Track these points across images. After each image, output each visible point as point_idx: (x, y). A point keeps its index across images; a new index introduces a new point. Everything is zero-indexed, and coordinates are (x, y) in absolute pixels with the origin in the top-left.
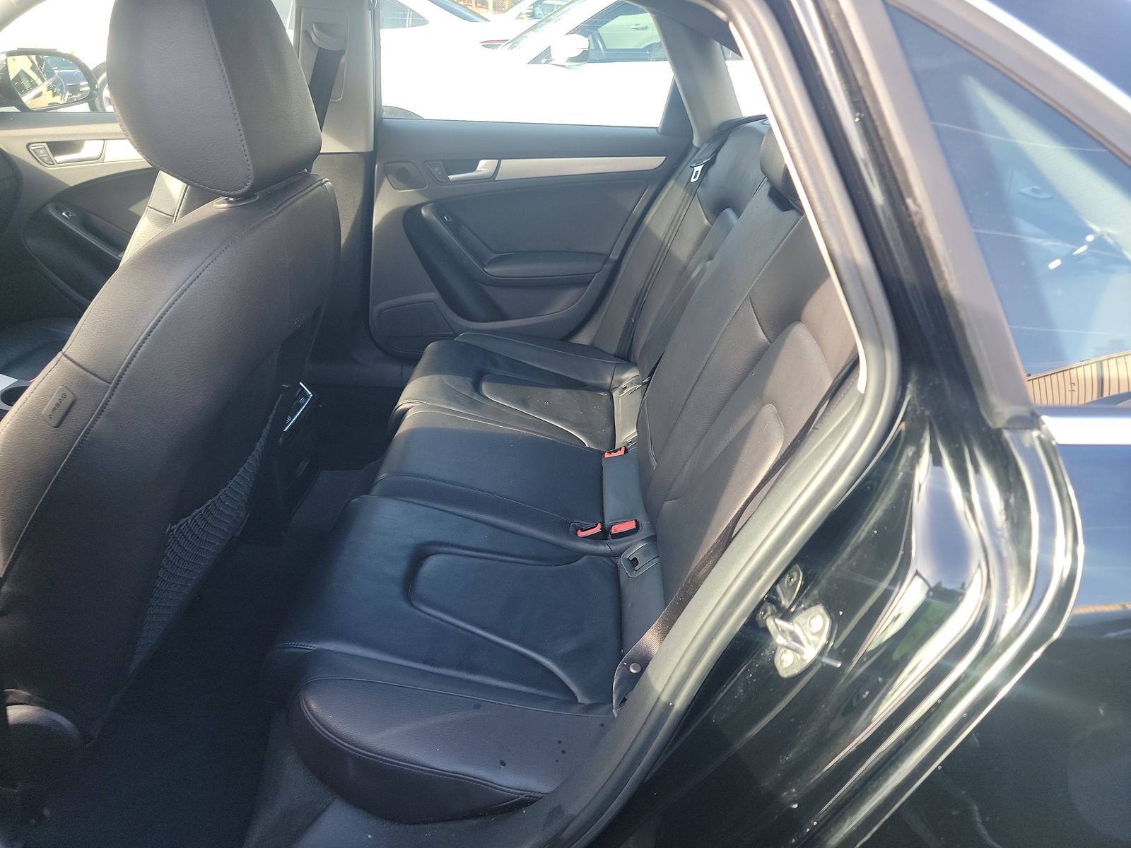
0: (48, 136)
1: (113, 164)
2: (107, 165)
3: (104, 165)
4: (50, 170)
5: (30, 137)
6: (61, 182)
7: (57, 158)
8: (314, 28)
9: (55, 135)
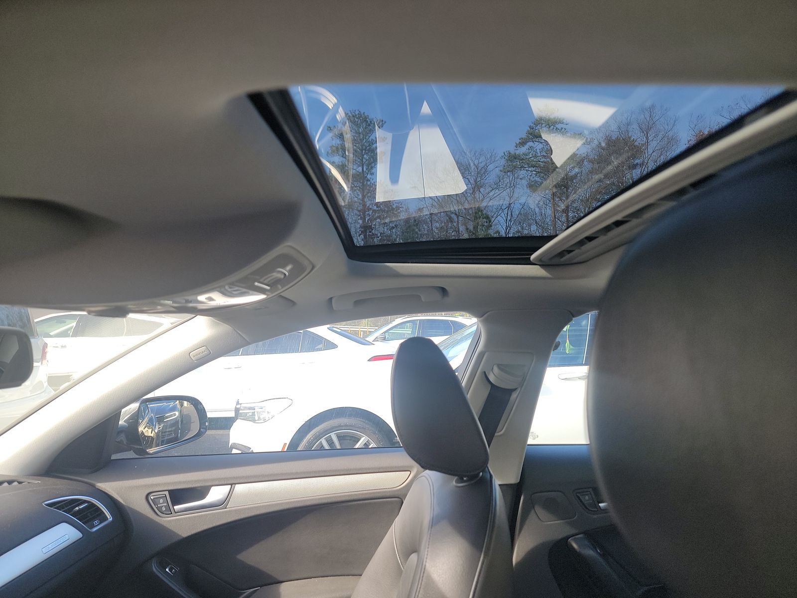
0: (169, 484)
1: (235, 510)
2: (230, 511)
3: (226, 512)
4: (166, 521)
5: (152, 485)
6: (175, 533)
7: (176, 507)
8: (496, 369)
9: (180, 483)
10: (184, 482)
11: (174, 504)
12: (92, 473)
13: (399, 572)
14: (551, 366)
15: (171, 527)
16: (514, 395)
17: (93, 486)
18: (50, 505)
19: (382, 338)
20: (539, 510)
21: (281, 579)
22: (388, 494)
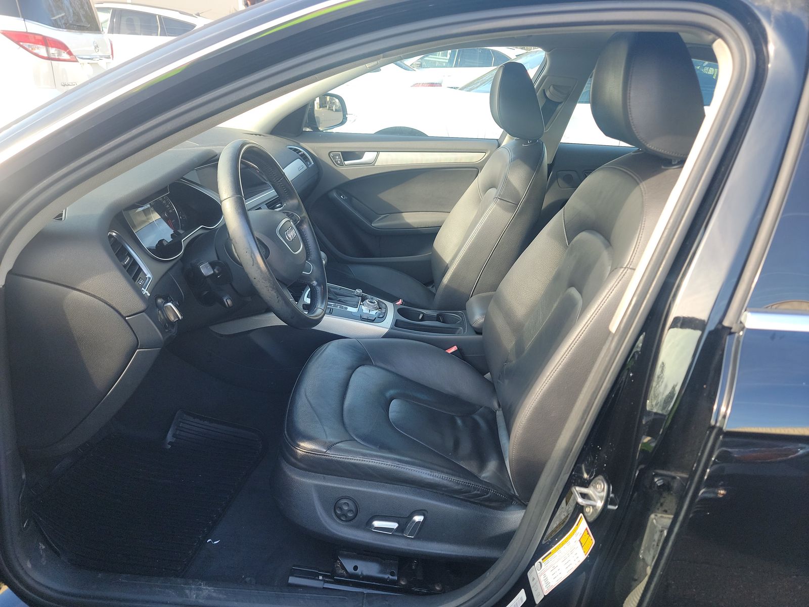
0: (341, 148)
1: (380, 167)
2: (376, 168)
3: (374, 168)
4: (340, 169)
5: (332, 148)
6: (346, 177)
7: (346, 162)
8: (551, 87)
9: (347, 148)
10: (350, 148)
11: (345, 160)
12: (297, 136)
13: (480, 201)
14: (580, 103)
15: (344, 173)
16: (559, 107)
17: (299, 144)
18: (291, 149)
19: (418, 64)
20: (560, 181)
21: (403, 211)
22: (471, 166)
